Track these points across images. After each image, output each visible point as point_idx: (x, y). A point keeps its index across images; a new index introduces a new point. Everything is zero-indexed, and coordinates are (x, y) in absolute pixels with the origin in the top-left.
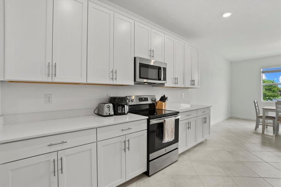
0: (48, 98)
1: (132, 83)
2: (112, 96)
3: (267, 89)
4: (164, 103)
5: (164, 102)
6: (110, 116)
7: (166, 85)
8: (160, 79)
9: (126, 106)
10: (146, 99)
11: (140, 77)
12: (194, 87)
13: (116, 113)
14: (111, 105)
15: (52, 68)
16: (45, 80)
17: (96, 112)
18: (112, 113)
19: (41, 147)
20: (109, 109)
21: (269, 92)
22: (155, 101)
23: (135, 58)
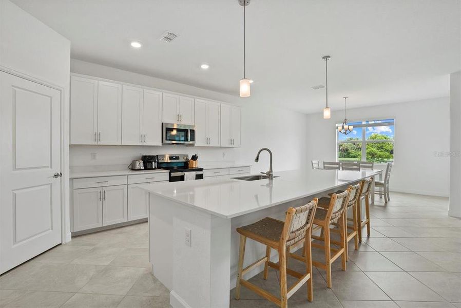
0: (94, 156)
1: (160, 144)
2: (144, 155)
3: (379, 148)
4: (194, 162)
5: (195, 160)
6: (140, 170)
7: (195, 145)
8: (187, 141)
9: (153, 162)
10: (177, 158)
11: (166, 139)
12: (233, 146)
13: (146, 168)
14: (142, 162)
15: (98, 136)
16: (93, 144)
17: (130, 167)
18: (143, 168)
19: (93, 183)
20: (140, 165)
21: (381, 151)
22: (187, 159)
23: (162, 123)
